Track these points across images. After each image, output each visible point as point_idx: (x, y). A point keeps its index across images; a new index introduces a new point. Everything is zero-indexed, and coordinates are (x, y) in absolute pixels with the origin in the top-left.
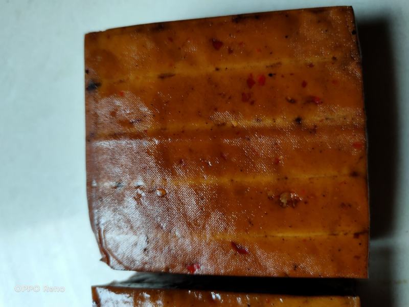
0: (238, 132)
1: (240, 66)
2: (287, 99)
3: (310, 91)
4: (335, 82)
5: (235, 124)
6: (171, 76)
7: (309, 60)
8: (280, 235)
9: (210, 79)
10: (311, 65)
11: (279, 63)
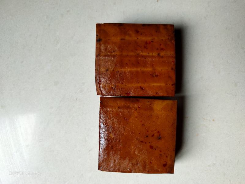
1: (144, 38)
2: (156, 48)
3: (162, 46)
4: (168, 45)
6: (124, 39)
7: (162, 38)
8: (153, 84)
9: (135, 41)
11: (154, 39)
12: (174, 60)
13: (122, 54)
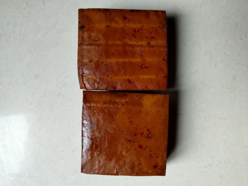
0: (131, 46)
1: (132, 26)
2: (146, 37)
3: (152, 35)
4: (159, 33)
5: (130, 43)
7: (152, 26)
8: (142, 77)
9: (122, 29)
10: (153, 27)
11: (144, 26)
12: (166, 49)
13: (108, 43)
